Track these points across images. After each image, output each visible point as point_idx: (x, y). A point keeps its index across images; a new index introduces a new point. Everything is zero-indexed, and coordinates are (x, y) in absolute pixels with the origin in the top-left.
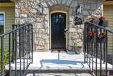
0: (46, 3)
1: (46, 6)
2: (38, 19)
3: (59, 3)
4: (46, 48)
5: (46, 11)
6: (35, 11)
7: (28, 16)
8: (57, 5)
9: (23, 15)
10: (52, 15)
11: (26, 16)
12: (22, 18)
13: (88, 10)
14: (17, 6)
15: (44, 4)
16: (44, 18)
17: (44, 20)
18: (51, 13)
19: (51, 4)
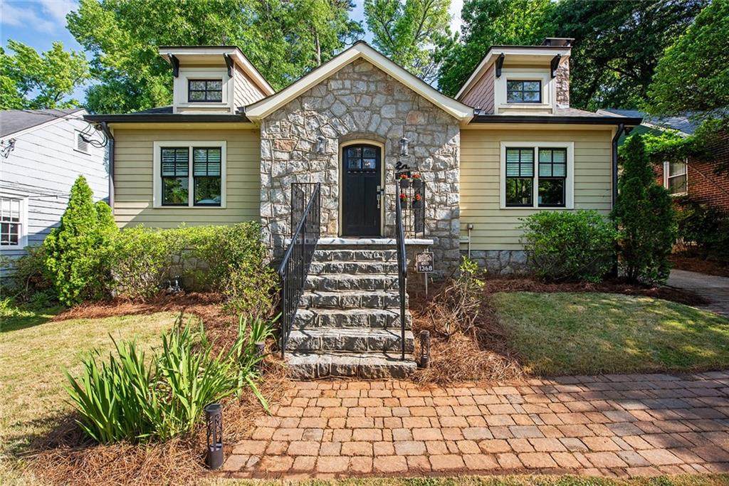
0: (334, 127)
1: (333, 135)
2: (315, 164)
3: (363, 129)
4: (331, 229)
5: (333, 147)
6: (307, 146)
7: (291, 158)
8: (358, 132)
9: (279, 155)
10: (345, 149)
11: (286, 156)
12: (278, 160)
13: (425, 146)
14: (265, 134)
15: (329, 131)
16: (329, 162)
17: (329, 166)
18: (343, 145)
19: (344, 132)
